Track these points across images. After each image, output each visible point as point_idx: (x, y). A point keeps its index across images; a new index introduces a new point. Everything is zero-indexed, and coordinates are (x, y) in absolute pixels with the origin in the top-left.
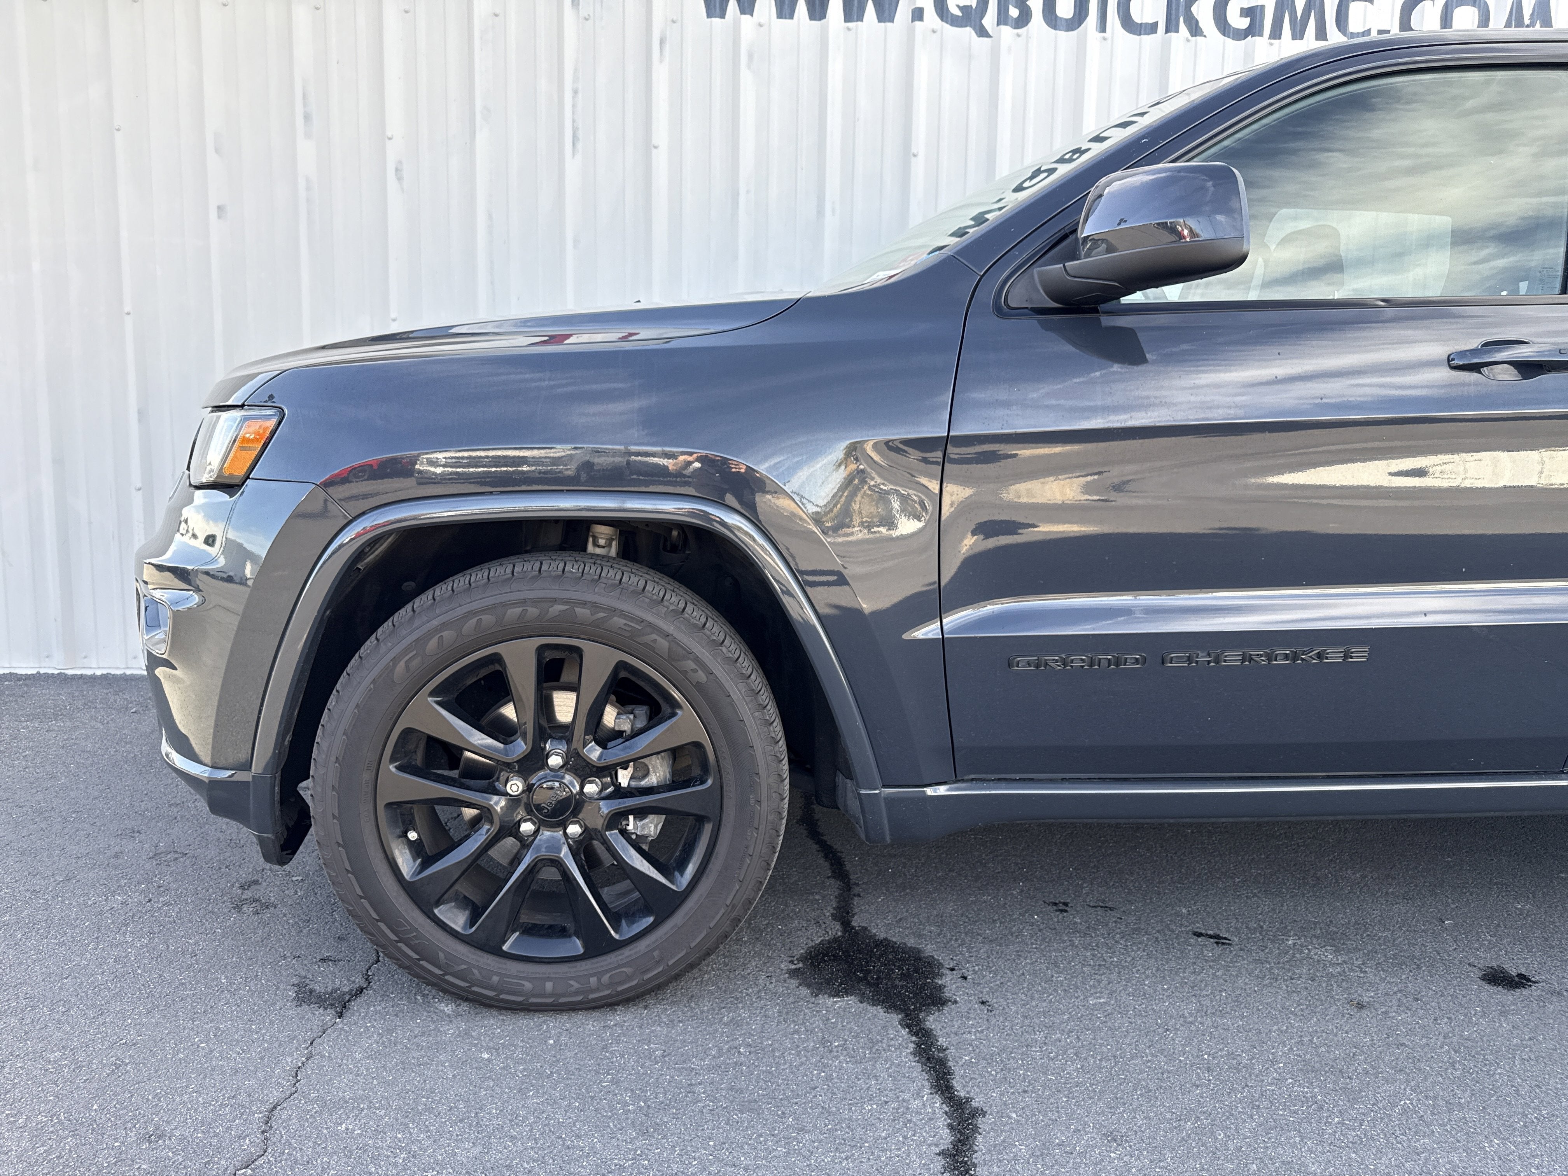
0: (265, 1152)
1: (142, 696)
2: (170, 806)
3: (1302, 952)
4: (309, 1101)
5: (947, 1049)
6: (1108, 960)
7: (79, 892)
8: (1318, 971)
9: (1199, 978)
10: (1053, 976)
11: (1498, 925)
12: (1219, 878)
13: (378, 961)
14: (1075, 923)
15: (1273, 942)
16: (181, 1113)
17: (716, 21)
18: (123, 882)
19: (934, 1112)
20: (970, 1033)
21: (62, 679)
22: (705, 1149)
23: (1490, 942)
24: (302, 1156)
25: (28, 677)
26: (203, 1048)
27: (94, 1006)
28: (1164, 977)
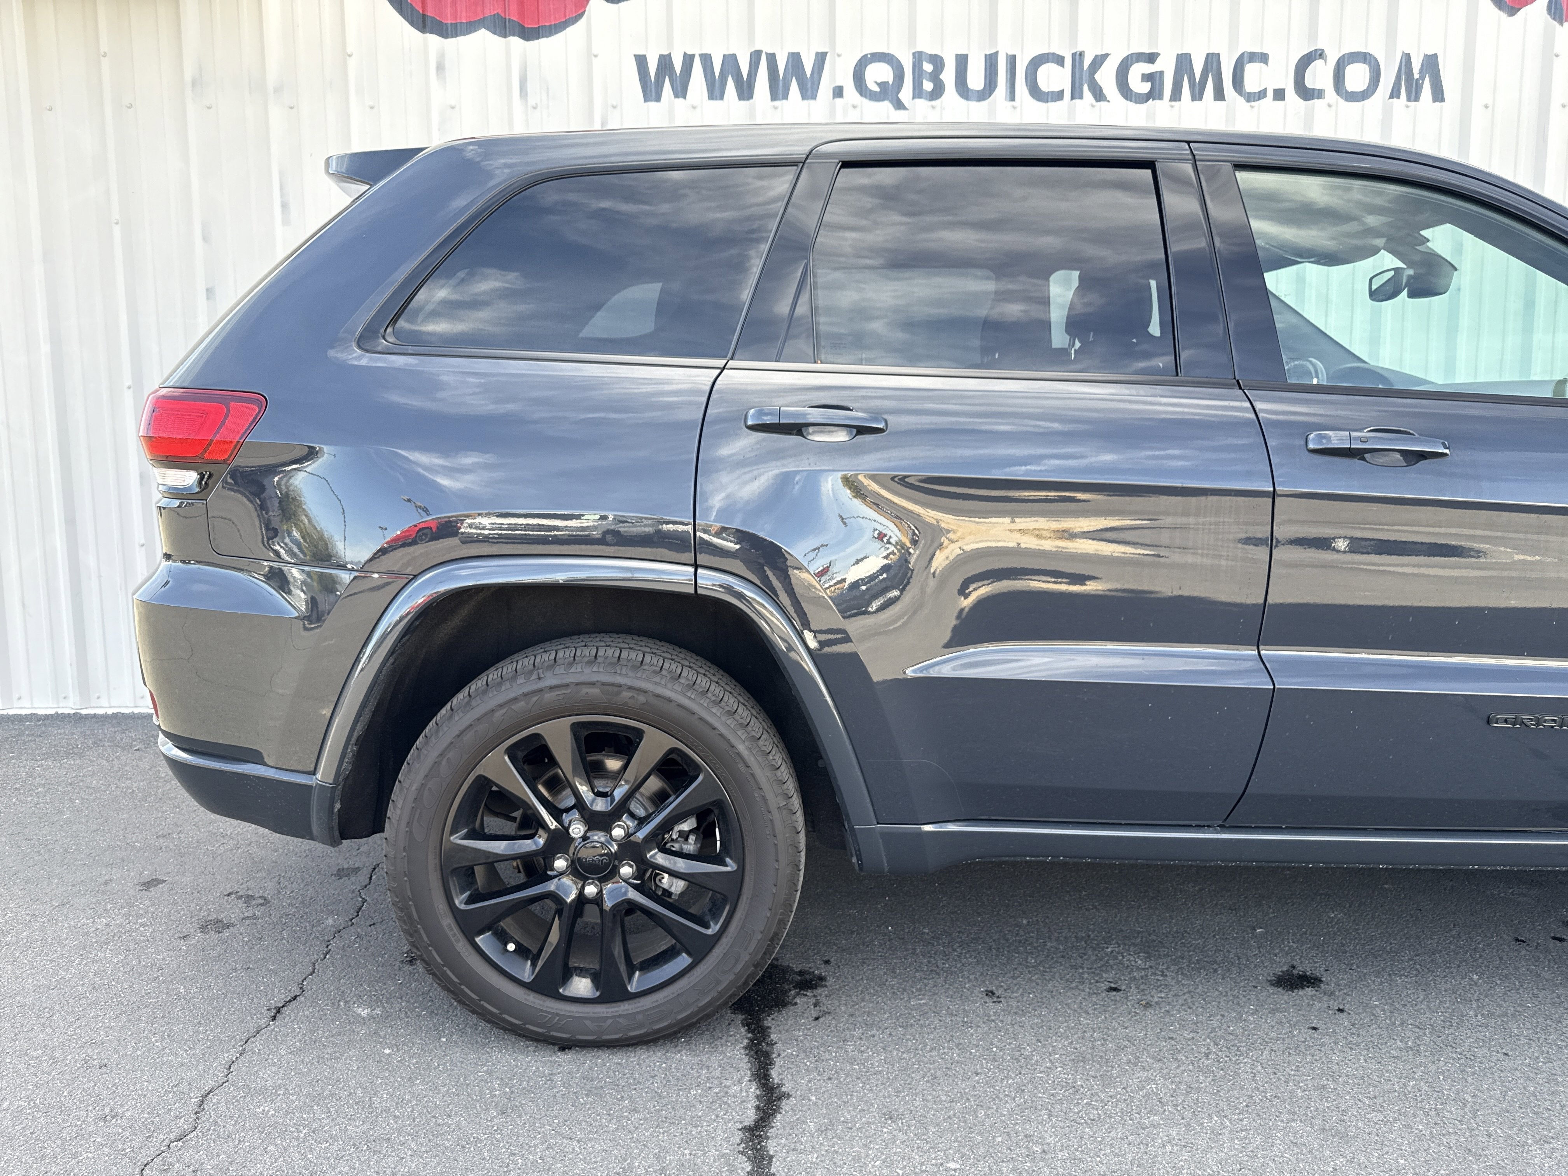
0: (196, 1128)
1: (146, 734)
2: (157, 837)
3: (1116, 958)
4: (237, 1089)
5: (776, 1043)
6: (941, 966)
7: (71, 915)
8: (1124, 975)
9: (1015, 982)
10: (887, 980)
11: (1305, 933)
12: (1068, 892)
13: (314, 972)
14: (923, 933)
15: (1094, 949)
16: (133, 1099)
17: (653, 104)
18: (109, 906)
19: (748, 1096)
20: (799, 1030)
21: (77, 718)
22: (550, 1125)
23: (1290, 947)
24: (224, 1132)
25: (47, 717)
26: (157, 1047)
27: (73, 1012)
28: (984, 982)
